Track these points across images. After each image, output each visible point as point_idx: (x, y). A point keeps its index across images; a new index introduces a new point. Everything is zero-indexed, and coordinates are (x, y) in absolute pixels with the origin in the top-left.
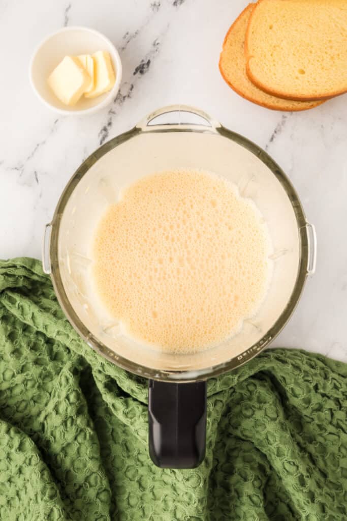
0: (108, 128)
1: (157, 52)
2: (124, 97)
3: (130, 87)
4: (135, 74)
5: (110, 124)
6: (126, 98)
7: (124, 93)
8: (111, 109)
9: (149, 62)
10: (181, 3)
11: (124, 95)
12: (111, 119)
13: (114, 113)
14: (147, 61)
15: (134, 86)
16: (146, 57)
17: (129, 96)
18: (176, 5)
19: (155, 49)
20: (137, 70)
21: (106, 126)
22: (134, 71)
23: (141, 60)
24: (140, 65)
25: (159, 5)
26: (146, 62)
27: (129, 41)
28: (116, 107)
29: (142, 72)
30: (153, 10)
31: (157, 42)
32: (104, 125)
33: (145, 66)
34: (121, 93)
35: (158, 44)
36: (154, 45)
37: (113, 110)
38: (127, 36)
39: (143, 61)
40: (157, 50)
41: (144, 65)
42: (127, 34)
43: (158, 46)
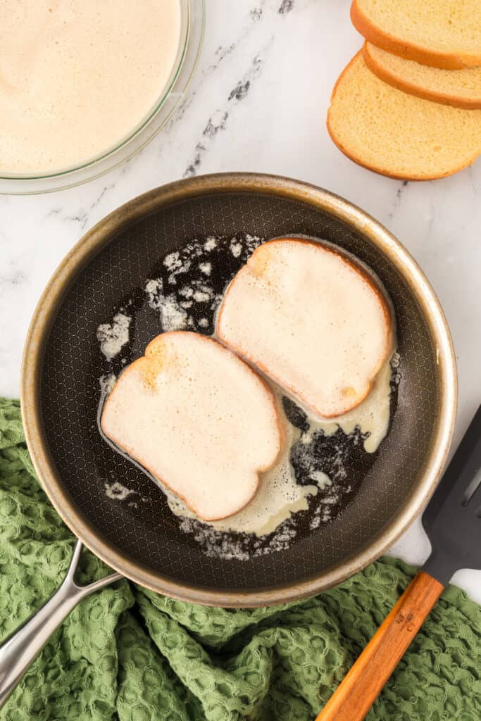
0: (196, 167)
1: (259, 72)
2: (216, 129)
3: (225, 115)
4: (229, 99)
5: (197, 162)
6: (219, 130)
7: (216, 123)
8: (200, 143)
9: (248, 84)
10: (289, 10)
11: (217, 126)
12: (199, 156)
13: (203, 148)
14: (246, 83)
15: (229, 115)
16: (244, 78)
17: (222, 127)
18: (283, 13)
19: (257, 67)
20: (232, 94)
21: (193, 164)
22: (229, 96)
23: (237, 82)
24: (237, 88)
25: (261, 12)
26: (244, 84)
27: (222, 58)
28: (205, 141)
29: (238, 97)
30: (253, 18)
31: (258, 59)
32: (190, 164)
33: (243, 89)
34: (212, 123)
35: (259, 61)
36: (255, 62)
37: (202, 145)
38: (220, 52)
39: (240, 83)
40: (257, 70)
41: (241, 87)
42: (220, 48)
43: (259, 64)
